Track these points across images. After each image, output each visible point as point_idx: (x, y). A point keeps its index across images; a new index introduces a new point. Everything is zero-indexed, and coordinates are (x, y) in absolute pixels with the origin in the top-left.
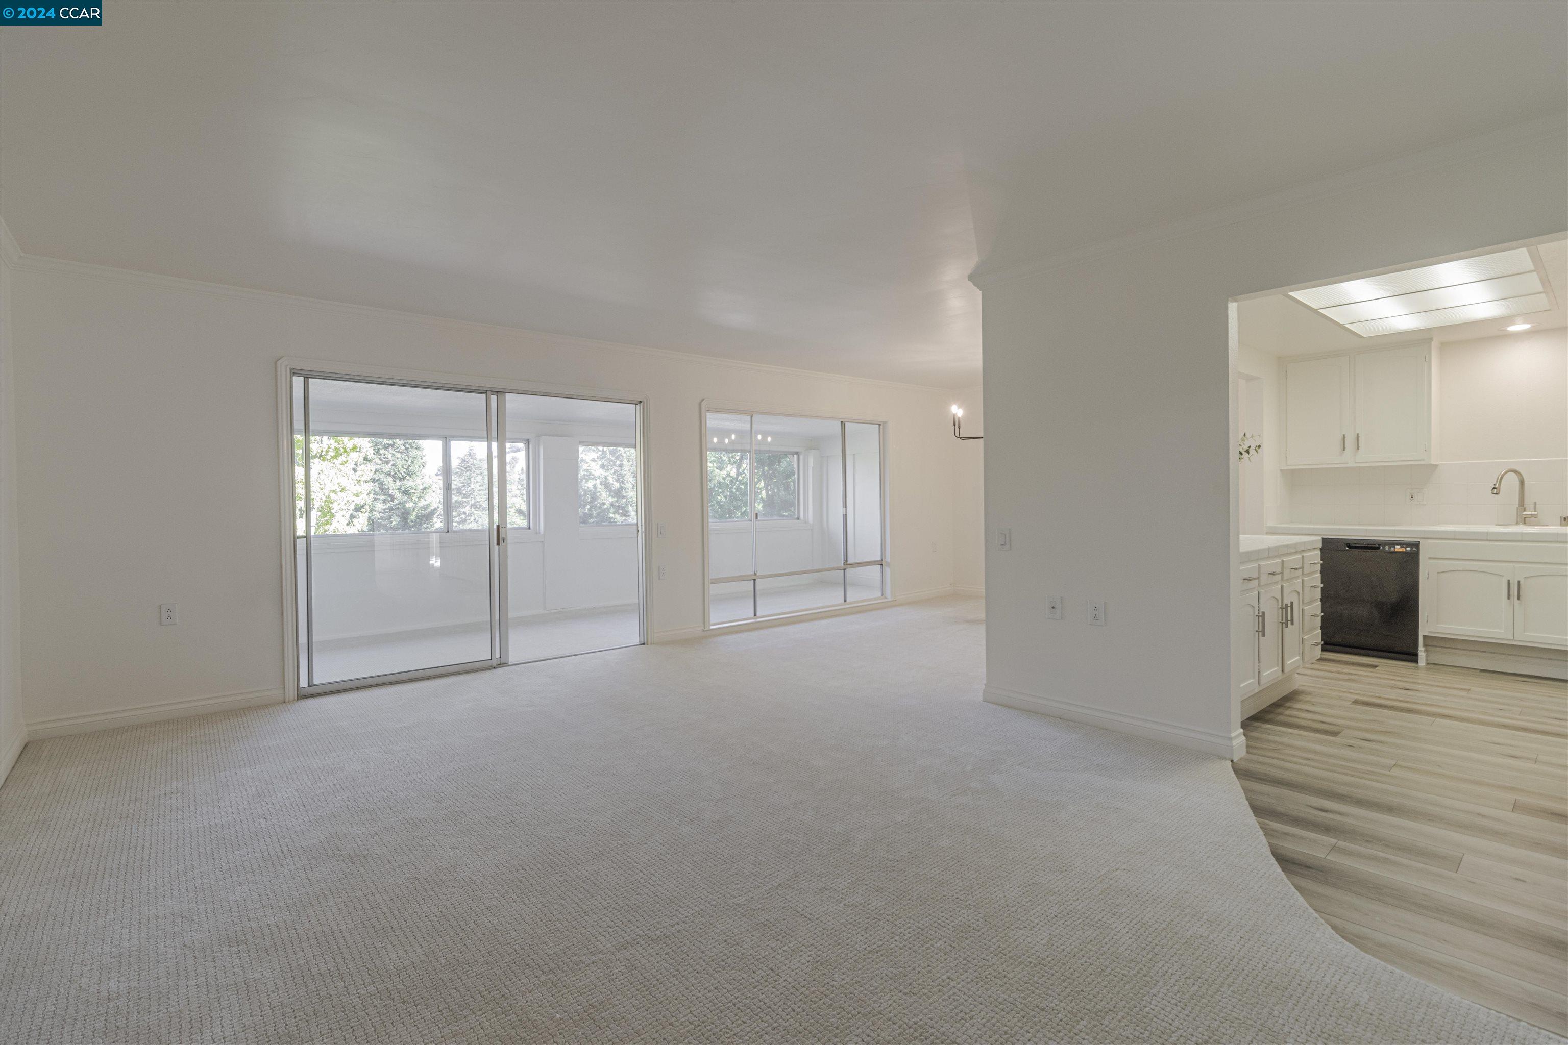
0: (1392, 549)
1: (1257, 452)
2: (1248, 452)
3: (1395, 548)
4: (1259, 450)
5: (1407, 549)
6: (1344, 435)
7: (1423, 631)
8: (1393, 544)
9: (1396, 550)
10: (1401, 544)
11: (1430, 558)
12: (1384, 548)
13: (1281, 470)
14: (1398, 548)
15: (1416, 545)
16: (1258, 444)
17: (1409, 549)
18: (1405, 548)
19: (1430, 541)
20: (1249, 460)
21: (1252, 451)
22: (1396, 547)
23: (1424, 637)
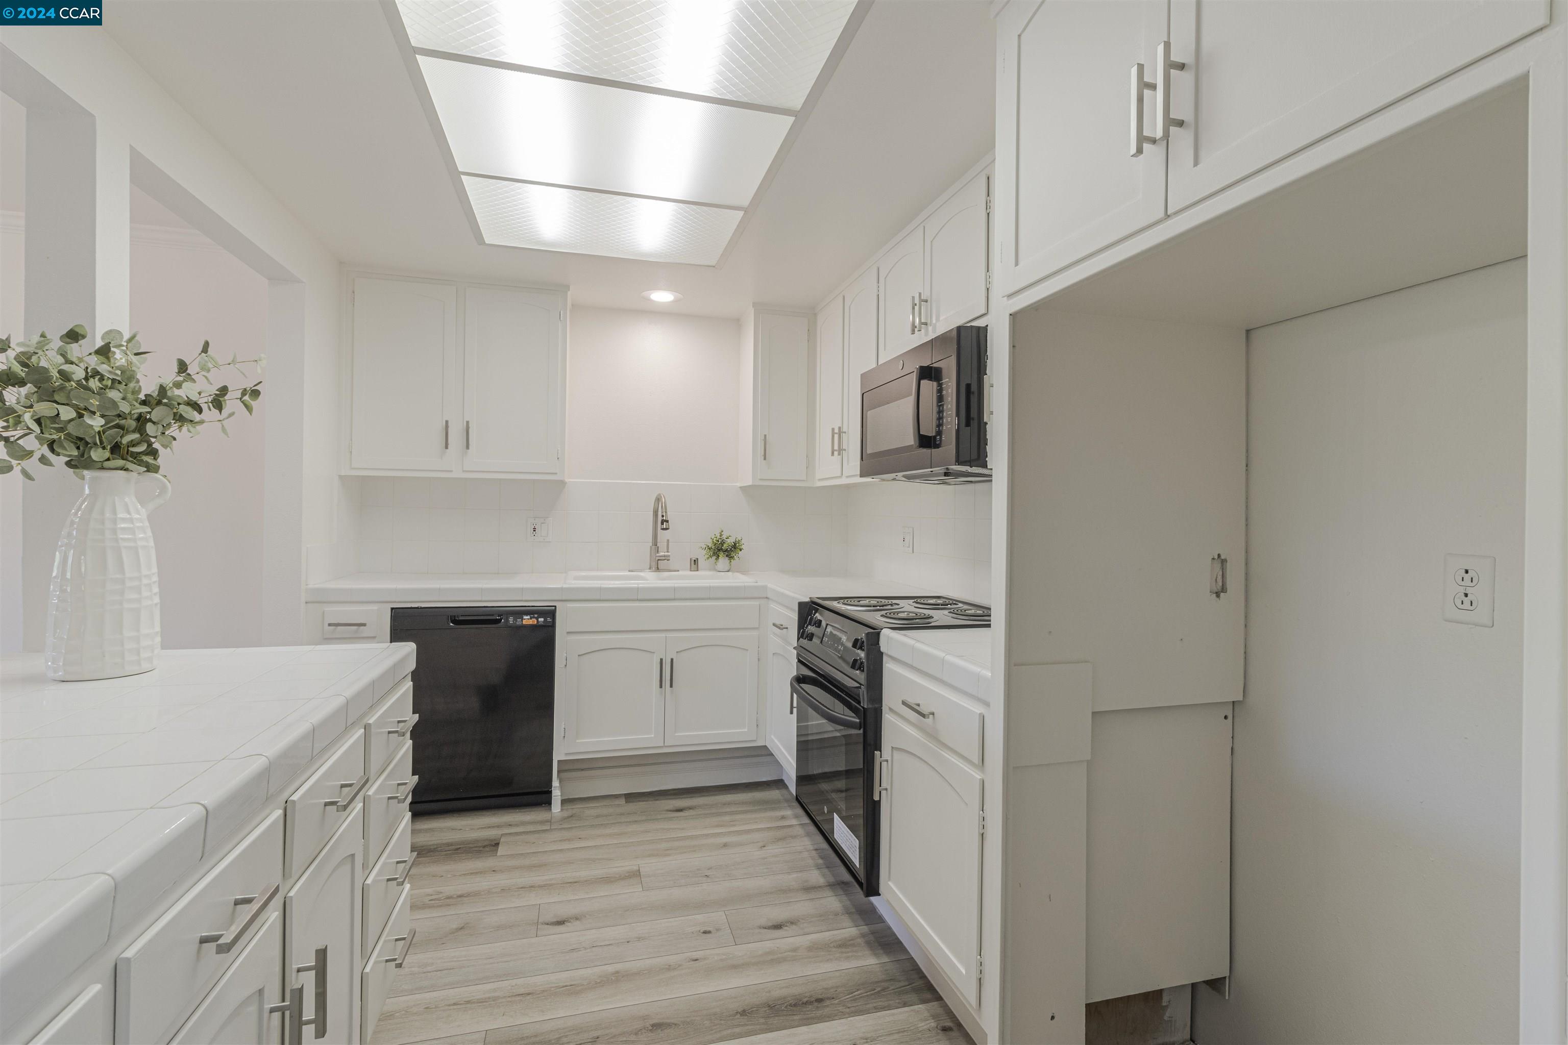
0: (519, 622)
1: (248, 408)
2: (218, 403)
3: (522, 619)
4: (254, 404)
5: (540, 620)
6: (447, 422)
7: (558, 755)
8: (519, 613)
9: (524, 622)
10: (531, 612)
11: (568, 633)
12: (507, 620)
13: (340, 477)
14: (527, 620)
15: (551, 613)
16: (249, 385)
17: (541, 620)
18: (537, 619)
19: (570, 605)
20: (224, 429)
21: (231, 403)
22: (525, 617)
23: (559, 762)
